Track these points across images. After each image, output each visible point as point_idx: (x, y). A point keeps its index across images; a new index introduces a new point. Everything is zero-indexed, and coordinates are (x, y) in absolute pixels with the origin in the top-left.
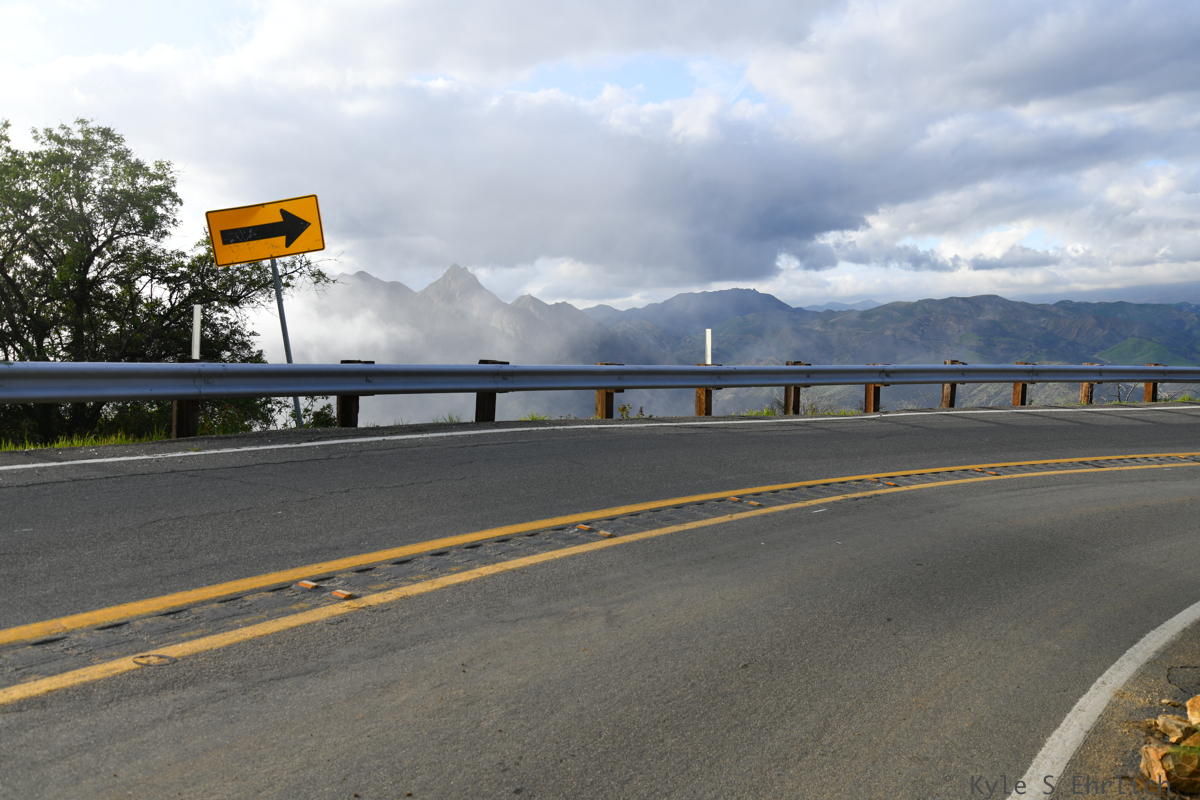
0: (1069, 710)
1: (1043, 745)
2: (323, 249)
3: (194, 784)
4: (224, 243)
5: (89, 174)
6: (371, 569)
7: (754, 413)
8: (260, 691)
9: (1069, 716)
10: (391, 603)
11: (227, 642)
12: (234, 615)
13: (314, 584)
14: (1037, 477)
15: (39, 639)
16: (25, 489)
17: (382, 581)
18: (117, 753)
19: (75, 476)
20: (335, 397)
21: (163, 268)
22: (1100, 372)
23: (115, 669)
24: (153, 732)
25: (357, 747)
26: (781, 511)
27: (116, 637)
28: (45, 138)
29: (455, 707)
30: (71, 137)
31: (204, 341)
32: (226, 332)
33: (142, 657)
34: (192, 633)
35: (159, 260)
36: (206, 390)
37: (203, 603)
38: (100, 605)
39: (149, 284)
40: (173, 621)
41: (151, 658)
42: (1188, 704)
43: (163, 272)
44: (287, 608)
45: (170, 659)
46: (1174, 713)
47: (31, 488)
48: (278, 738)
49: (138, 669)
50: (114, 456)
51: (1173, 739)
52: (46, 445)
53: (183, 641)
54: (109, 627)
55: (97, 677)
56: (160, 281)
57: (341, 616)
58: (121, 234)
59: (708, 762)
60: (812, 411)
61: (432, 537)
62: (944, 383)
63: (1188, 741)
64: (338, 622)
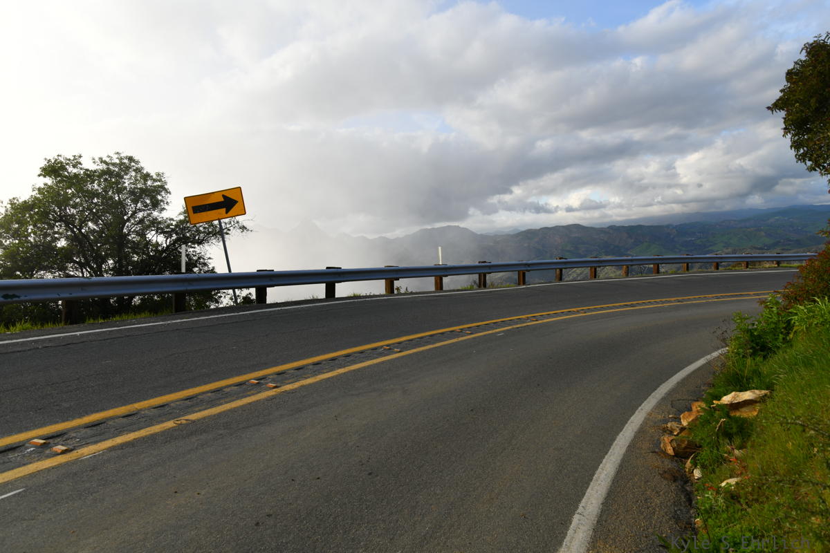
0: (626, 423)
1: (615, 440)
2: (245, 214)
3: (214, 479)
4: (194, 213)
5: (123, 180)
6: (283, 373)
8: (239, 434)
9: (627, 425)
10: (296, 389)
11: (218, 411)
12: (220, 398)
13: (257, 381)
15: (124, 415)
17: (290, 379)
19: (127, 334)
20: (254, 289)
21: (162, 226)
22: (632, 260)
23: (164, 427)
24: (189, 456)
25: (290, 457)
26: (481, 336)
27: (164, 412)
28: (99, 162)
29: (334, 436)
30: (113, 161)
32: (195, 258)
33: (177, 421)
34: (200, 408)
35: (160, 223)
36: (190, 288)
37: (203, 393)
38: (152, 397)
39: (156, 235)
40: (190, 403)
41: (182, 421)
42: (681, 416)
43: (162, 229)
44: (245, 394)
45: (192, 421)
46: (675, 421)
47: (108, 341)
48: (251, 455)
49: (177, 426)
51: (675, 433)
52: (109, 319)
53: (197, 412)
54: (158, 407)
55: (157, 431)
56: (161, 233)
57: (273, 396)
58: (140, 210)
59: (459, 456)
60: (493, 286)
61: (312, 356)
62: (556, 269)
63: (682, 433)
64: (271, 399)
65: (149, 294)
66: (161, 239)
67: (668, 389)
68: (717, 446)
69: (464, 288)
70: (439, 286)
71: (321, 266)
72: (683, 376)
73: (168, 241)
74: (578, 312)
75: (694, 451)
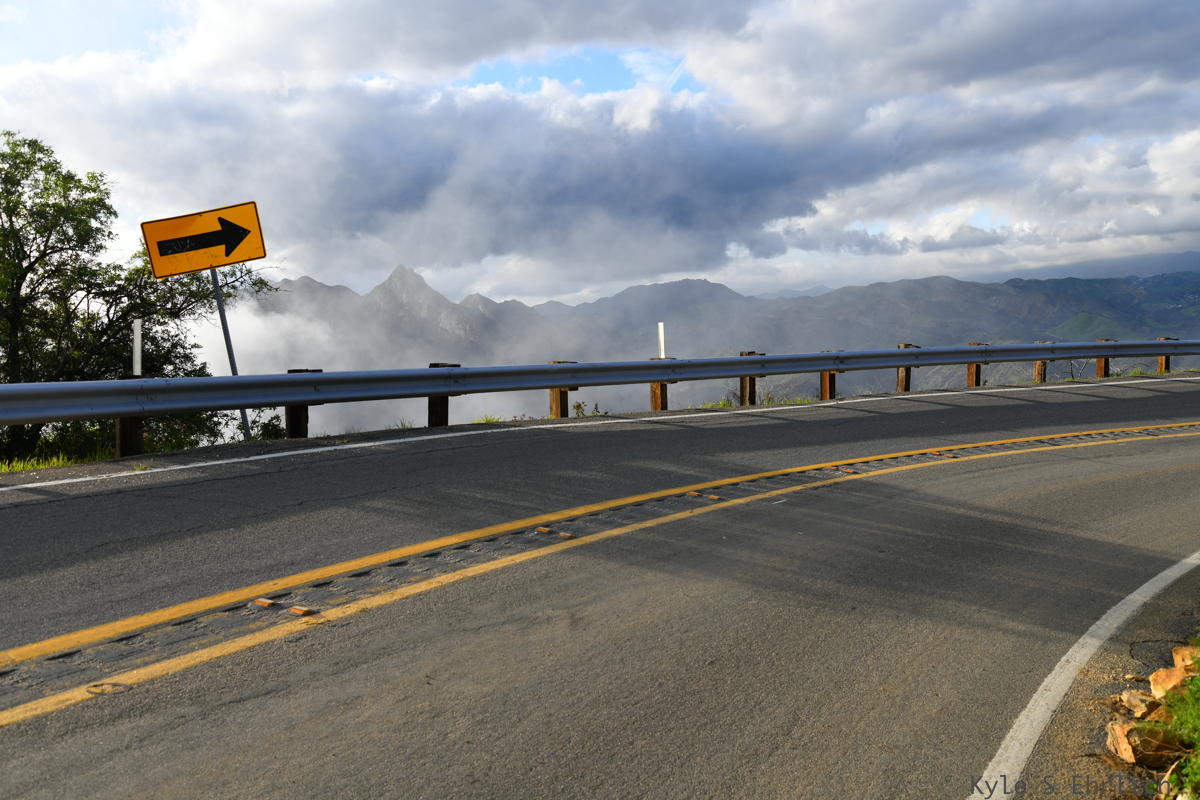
0: (1035, 691)
1: (1011, 727)
2: (264, 256)
4: (162, 254)
5: (20, 188)
6: (328, 583)
7: (709, 406)
8: (220, 715)
9: (1035, 696)
10: (351, 617)
11: (183, 666)
12: (189, 638)
13: (270, 601)
14: (994, 458)
17: (340, 595)
18: (75, 787)
20: (283, 408)
21: (99, 282)
22: (1052, 350)
23: (67, 700)
24: (111, 764)
25: (322, 766)
26: (741, 504)
27: (68, 667)
29: (420, 720)
31: (145, 355)
32: (167, 345)
33: (95, 686)
34: (147, 659)
35: (94, 274)
36: (150, 407)
37: (156, 627)
38: (50, 635)
39: (86, 299)
40: (127, 647)
41: (105, 687)
42: (1151, 678)
43: (100, 286)
44: (243, 628)
45: (125, 686)
46: (1138, 688)
48: (240, 762)
49: (91, 699)
50: (57, 479)
51: (1138, 714)
53: (138, 667)
54: (59, 657)
55: (49, 709)
56: (97, 295)
57: (300, 632)
58: (54, 250)
59: (679, 762)
60: (769, 401)
61: (390, 547)
62: (897, 367)
63: (1153, 715)
64: (297, 640)
65: (76, 418)
66: (98, 306)
67: (1123, 618)
72: (1157, 591)
73: (112, 311)
74: (941, 455)
75: (1177, 754)
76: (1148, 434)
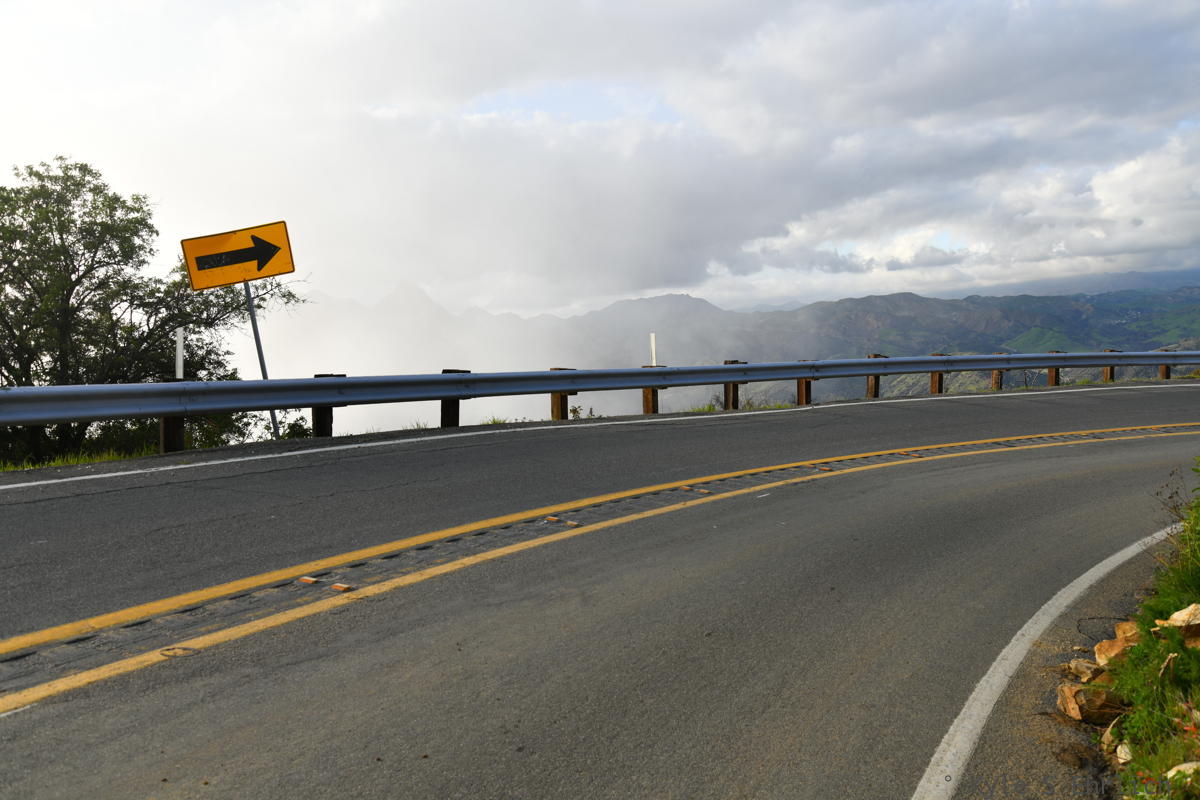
0: (994, 660)
1: (973, 690)
2: (293, 271)
3: (233, 756)
4: (199, 269)
5: (71, 208)
6: (363, 564)
8: (280, 675)
9: (994, 664)
10: (386, 593)
11: (243, 633)
12: (246, 610)
13: (314, 579)
15: (74, 638)
16: (33, 505)
17: (375, 575)
18: (160, 734)
19: (78, 491)
20: (309, 409)
21: (141, 294)
22: (1008, 360)
23: (145, 661)
24: (190, 714)
25: (373, 718)
26: (728, 498)
27: (143, 633)
28: (26, 175)
29: (455, 680)
30: (51, 174)
31: (187, 363)
32: (200, 352)
33: (168, 650)
34: (210, 627)
35: (136, 287)
36: (191, 407)
37: (215, 600)
38: (122, 606)
39: (129, 310)
40: (192, 618)
41: (176, 650)
42: (1096, 648)
43: (141, 298)
44: (293, 602)
45: (194, 650)
46: (1085, 658)
47: (38, 504)
48: (302, 714)
49: (166, 660)
50: (110, 472)
51: (1084, 680)
52: (43, 463)
53: (203, 634)
54: (133, 625)
55: (130, 669)
56: (139, 306)
57: (342, 606)
58: (101, 264)
59: (683, 717)
60: (750, 405)
61: (414, 534)
62: (868, 375)
63: (1097, 680)
64: (340, 612)
65: (116, 417)
66: (139, 317)
67: (1072, 598)
68: (1160, 705)
69: (696, 409)
70: (651, 406)
71: (432, 368)
72: (1102, 575)
73: (152, 320)
74: (907, 454)
75: (1118, 711)
76: (1094, 438)
